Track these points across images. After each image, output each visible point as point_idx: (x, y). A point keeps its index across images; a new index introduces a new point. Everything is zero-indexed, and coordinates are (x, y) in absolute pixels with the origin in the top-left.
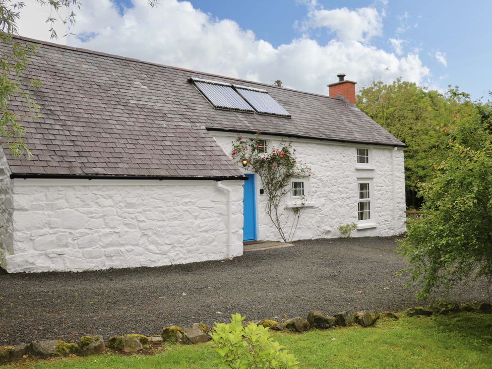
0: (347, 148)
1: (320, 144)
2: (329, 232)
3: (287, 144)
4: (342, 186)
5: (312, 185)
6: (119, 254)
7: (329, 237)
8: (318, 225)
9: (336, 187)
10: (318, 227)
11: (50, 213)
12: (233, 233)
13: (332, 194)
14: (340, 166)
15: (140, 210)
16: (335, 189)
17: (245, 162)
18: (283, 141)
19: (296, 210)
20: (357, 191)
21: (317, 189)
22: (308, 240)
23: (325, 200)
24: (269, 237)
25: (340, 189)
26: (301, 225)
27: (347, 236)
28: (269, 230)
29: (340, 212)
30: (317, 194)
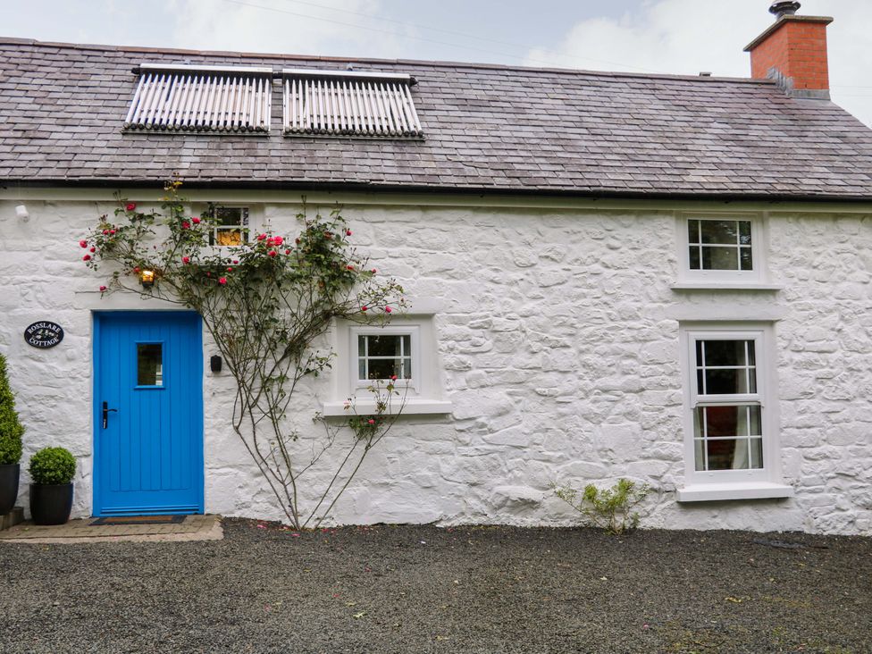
0: (626, 220)
1: (489, 210)
2: (529, 505)
3: (326, 217)
4: (603, 347)
5: (444, 346)
7: (530, 520)
8: (474, 479)
9: (573, 350)
10: (474, 485)
13: (553, 377)
14: (592, 281)
16: (560, 358)
17: (148, 274)
18: (305, 206)
19: (367, 426)
20: (686, 367)
21: (468, 360)
22: (421, 527)
23: (510, 394)
24: (244, 506)
25: (590, 358)
26: (387, 475)
27: (620, 521)
28: (246, 485)
29: (587, 440)
30: (470, 373)
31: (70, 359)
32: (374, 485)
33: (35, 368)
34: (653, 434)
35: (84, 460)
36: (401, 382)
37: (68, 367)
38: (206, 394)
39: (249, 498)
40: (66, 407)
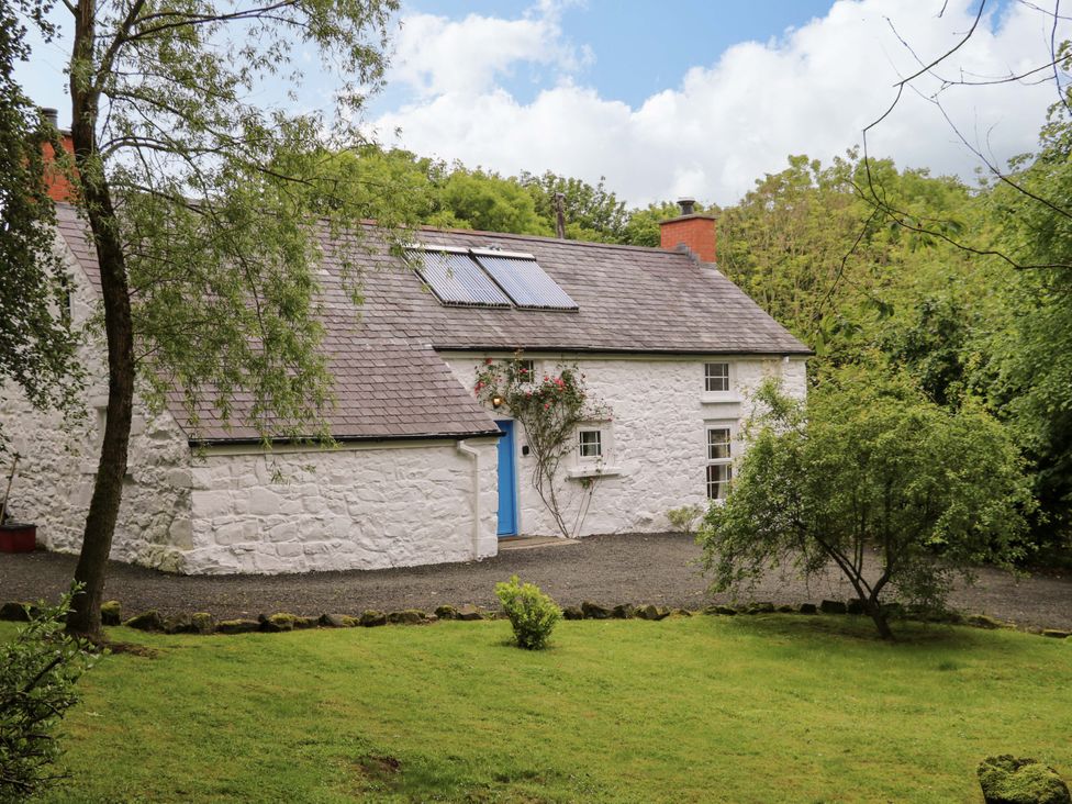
0: (684, 365)
1: (632, 361)
2: (648, 521)
3: (569, 366)
4: (674, 435)
5: (616, 436)
6: (324, 550)
7: (648, 530)
8: (628, 508)
9: (663, 437)
10: (627, 512)
11: (236, 492)
12: (482, 520)
13: (655, 452)
14: (670, 399)
15: (351, 486)
16: (659, 441)
17: (497, 401)
18: (563, 360)
19: (586, 481)
20: (704, 445)
21: (625, 444)
22: (608, 535)
23: (640, 462)
24: (538, 529)
25: (670, 441)
27: (683, 528)
28: (538, 517)
29: (669, 486)
30: (626, 451)
34: (694, 481)
36: (597, 457)
39: (539, 524)
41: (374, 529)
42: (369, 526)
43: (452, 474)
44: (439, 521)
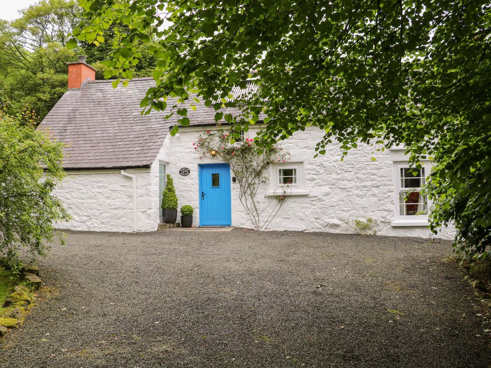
2: (337, 226)
4: (364, 171)
5: (307, 172)
7: (337, 231)
8: (317, 217)
9: (353, 173)
10: (317, 219)
13: (345, 182)
17: (213, 152)
19: (282, 199)
20: (397, 178)
21: (315, 177)
22: (300, 232)
23: (330, 188)
24: (244, 224)
25: (359, 175)
26: (288, 215)
27: (370, 232)
28: (244, 218)
29: (358, 204)
30: (315, 181)
31: (192, 179)
32: (284, 218)
33: (182, 182)
34: (382, 202)
35: (196, 209)
36: (293, 184)
37: (192, 181)
38: (232, 189)
39: (245, 221)
40: (191, 193)
41: (79, 211)
42: (77, 210)
43: (123, 188)
44: (114, 211)
